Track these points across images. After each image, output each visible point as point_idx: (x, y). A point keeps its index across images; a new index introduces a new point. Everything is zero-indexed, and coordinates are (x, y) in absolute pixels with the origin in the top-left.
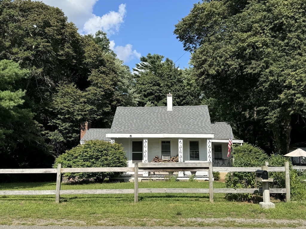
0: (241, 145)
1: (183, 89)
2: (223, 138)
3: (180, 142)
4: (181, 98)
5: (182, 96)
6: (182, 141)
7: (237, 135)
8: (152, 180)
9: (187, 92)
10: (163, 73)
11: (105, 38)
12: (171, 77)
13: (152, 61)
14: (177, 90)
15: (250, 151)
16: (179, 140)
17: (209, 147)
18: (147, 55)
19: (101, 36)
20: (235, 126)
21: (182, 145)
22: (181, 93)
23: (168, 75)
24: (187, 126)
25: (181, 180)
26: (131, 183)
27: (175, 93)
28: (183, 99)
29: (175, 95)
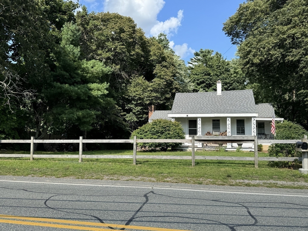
0: (282, 122)
1: (230, 77)
2: (266, 117)
3: (228, 120)
4: (228, 85)
5: (229, 83)
6: (230, 119)
7: (278, 114)
8: (205, 150)
9: (234, 79)
10: (213, 65)
11: (166, 38)
12: (219, 68)
13: (204, 55)
14: (225, 78)
15: (290, 127)
16: (228, 119)
17: (254, 124)
18: (200, 50)
19: (162, 38)
20: (276, 106)
21: (230, 122)
22: (228, 81)
23: (217, 66)
24: (234, 107)
25: (229, 151)
26: (189, 152)
27: (223, 81)
28: (230, 86)
29: (223, 82)
